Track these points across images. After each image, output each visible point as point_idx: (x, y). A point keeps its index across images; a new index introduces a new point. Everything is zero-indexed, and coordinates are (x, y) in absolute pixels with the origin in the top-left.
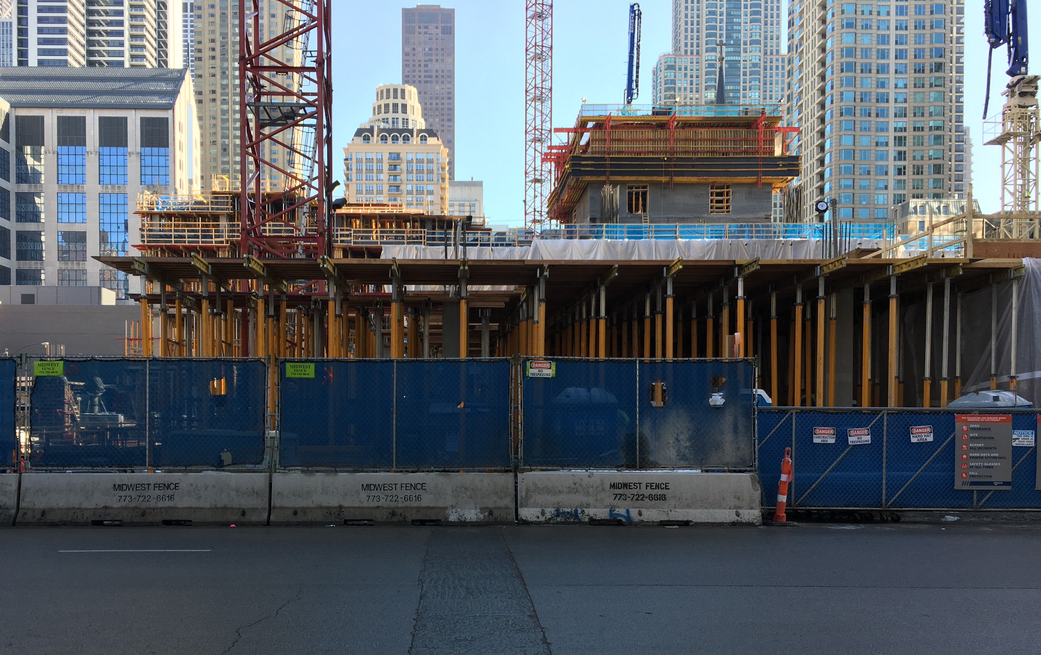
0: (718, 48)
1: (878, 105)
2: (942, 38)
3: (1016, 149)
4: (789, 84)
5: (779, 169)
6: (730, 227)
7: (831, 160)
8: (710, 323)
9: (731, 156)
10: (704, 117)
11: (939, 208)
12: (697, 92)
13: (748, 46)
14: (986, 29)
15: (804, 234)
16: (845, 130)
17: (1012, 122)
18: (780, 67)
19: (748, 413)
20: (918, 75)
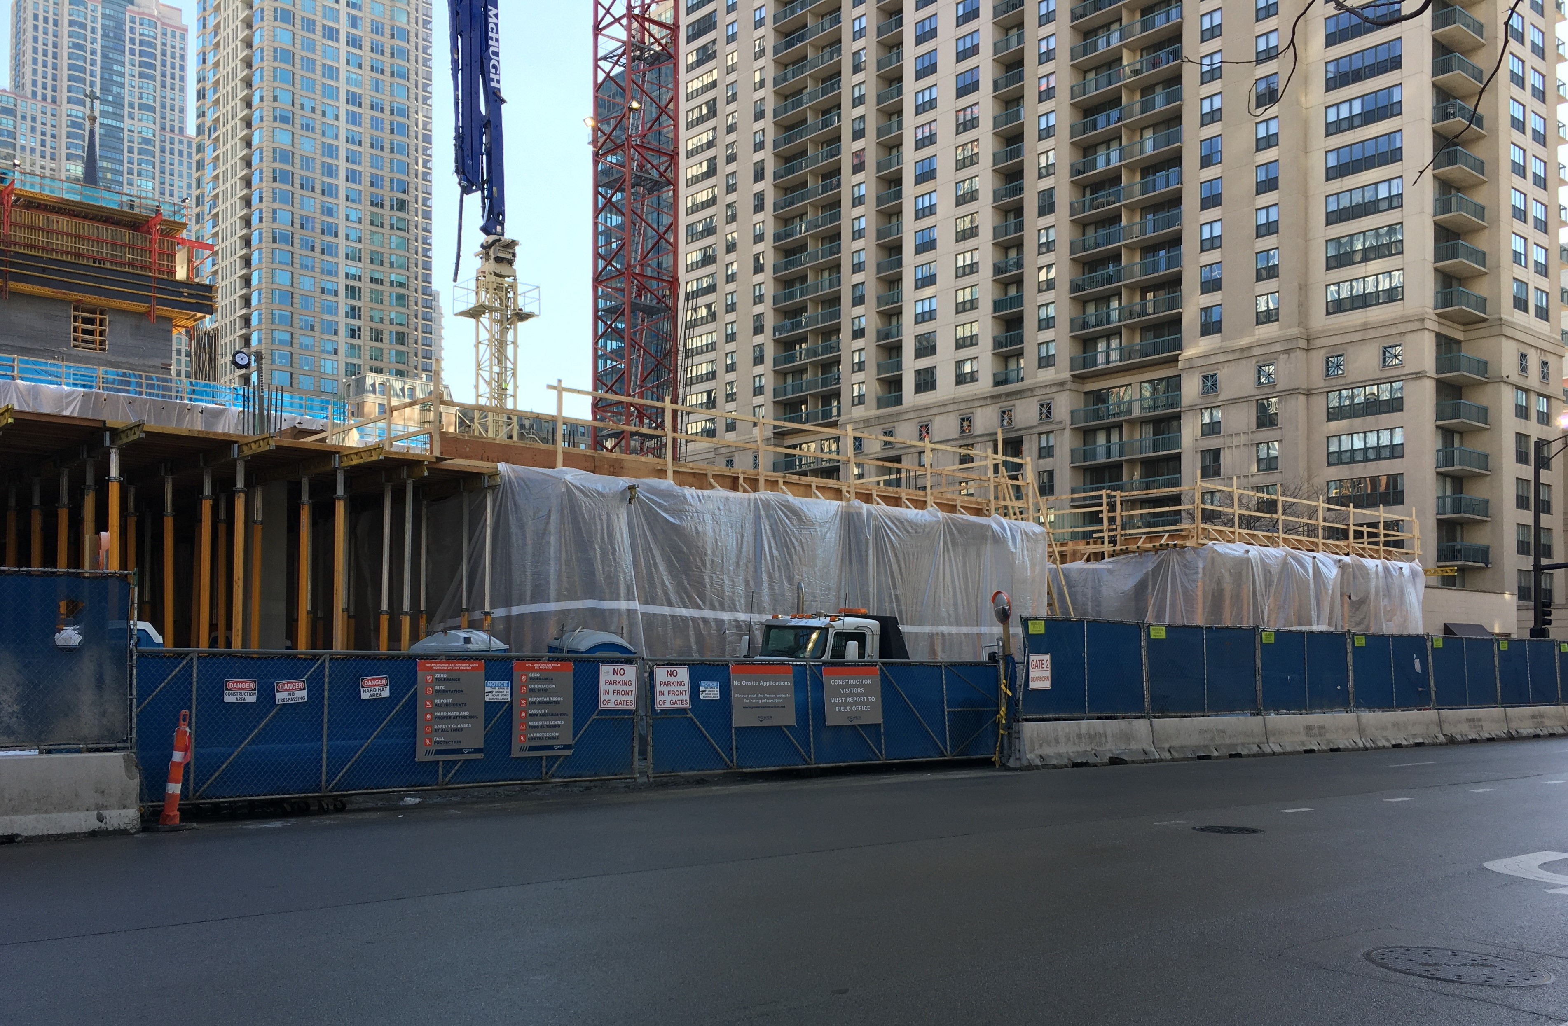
0: (88, 100)
1: (324, 238)
2: (406, 168)
3: (491, 326)
4: (198, 181)
5: (182, 299)
6: (106, 373)
7: (259, 300)
8: (63, 516)
9: (108, 265)
10: (62, 199)
11: (403, 390)
12: (53, 159)
13: (136, 111)
14: (457, 167)
15: (221, 400)
16: (280, 262)
17: (487, 293)
18: (185, 153)
19: (121, 657)
20: (374, 209)
